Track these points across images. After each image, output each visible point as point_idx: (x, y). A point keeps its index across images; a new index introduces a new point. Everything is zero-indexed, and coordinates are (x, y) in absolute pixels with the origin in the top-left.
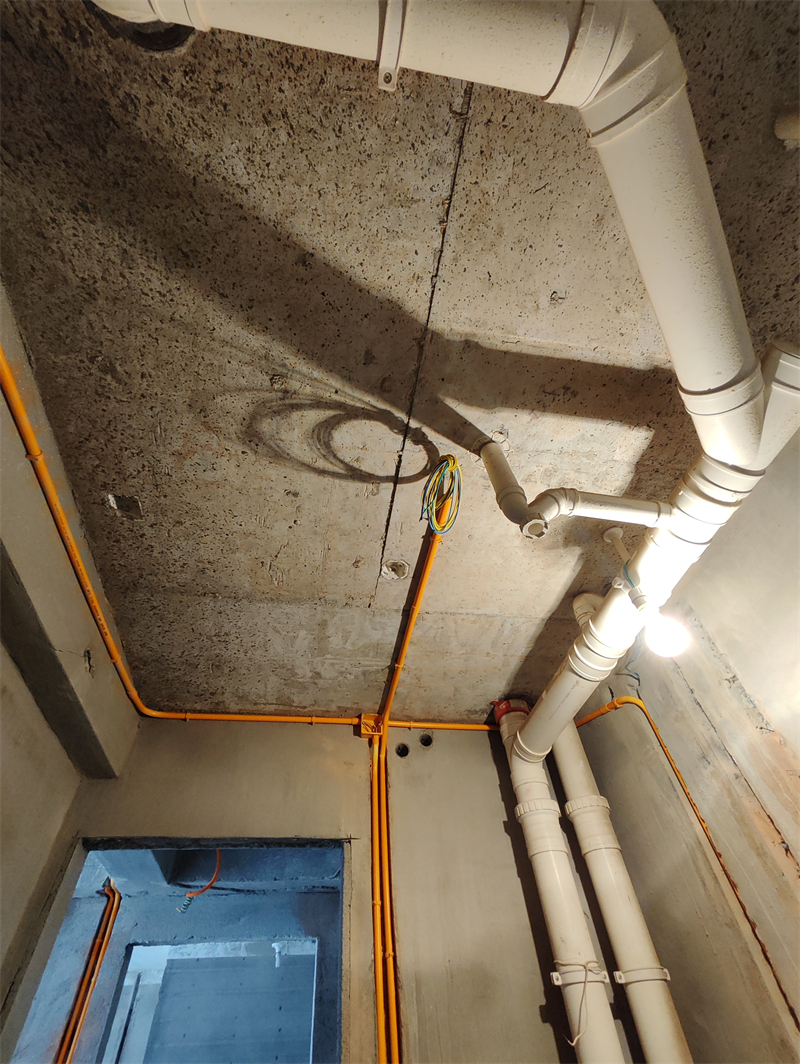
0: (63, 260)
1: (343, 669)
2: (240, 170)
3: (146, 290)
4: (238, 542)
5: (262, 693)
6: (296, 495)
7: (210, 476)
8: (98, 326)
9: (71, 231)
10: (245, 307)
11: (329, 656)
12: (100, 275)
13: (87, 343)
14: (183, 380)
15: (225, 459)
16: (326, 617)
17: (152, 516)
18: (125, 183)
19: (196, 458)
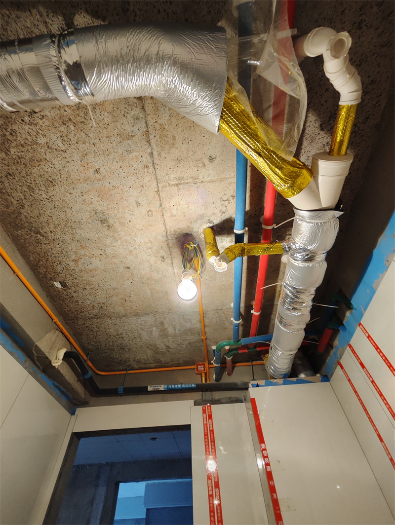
0: (9, 196)
1: (179, 343)
2: (60, 144)
3: (41, 199)
4: (112, 293)
5: (146, 359)
6: (128, 268)
7: (90, 267)
8: (28, 216)
9: (8, 184)
10: (81, 196)
11: (170, 338)
12: (23, 198)
13: (27, 224)
14: (67, 231)
15: (94, 259)
16: (162, 320)
17: (73, 288)
18: (21, 162)
19: (82, 261)
